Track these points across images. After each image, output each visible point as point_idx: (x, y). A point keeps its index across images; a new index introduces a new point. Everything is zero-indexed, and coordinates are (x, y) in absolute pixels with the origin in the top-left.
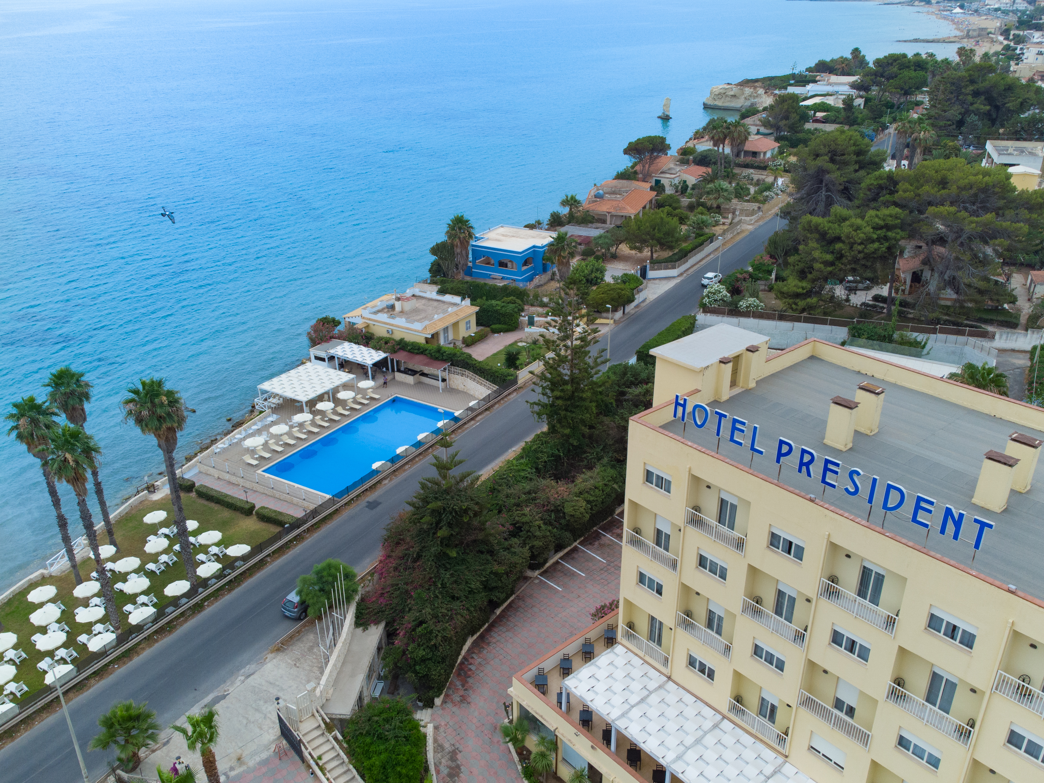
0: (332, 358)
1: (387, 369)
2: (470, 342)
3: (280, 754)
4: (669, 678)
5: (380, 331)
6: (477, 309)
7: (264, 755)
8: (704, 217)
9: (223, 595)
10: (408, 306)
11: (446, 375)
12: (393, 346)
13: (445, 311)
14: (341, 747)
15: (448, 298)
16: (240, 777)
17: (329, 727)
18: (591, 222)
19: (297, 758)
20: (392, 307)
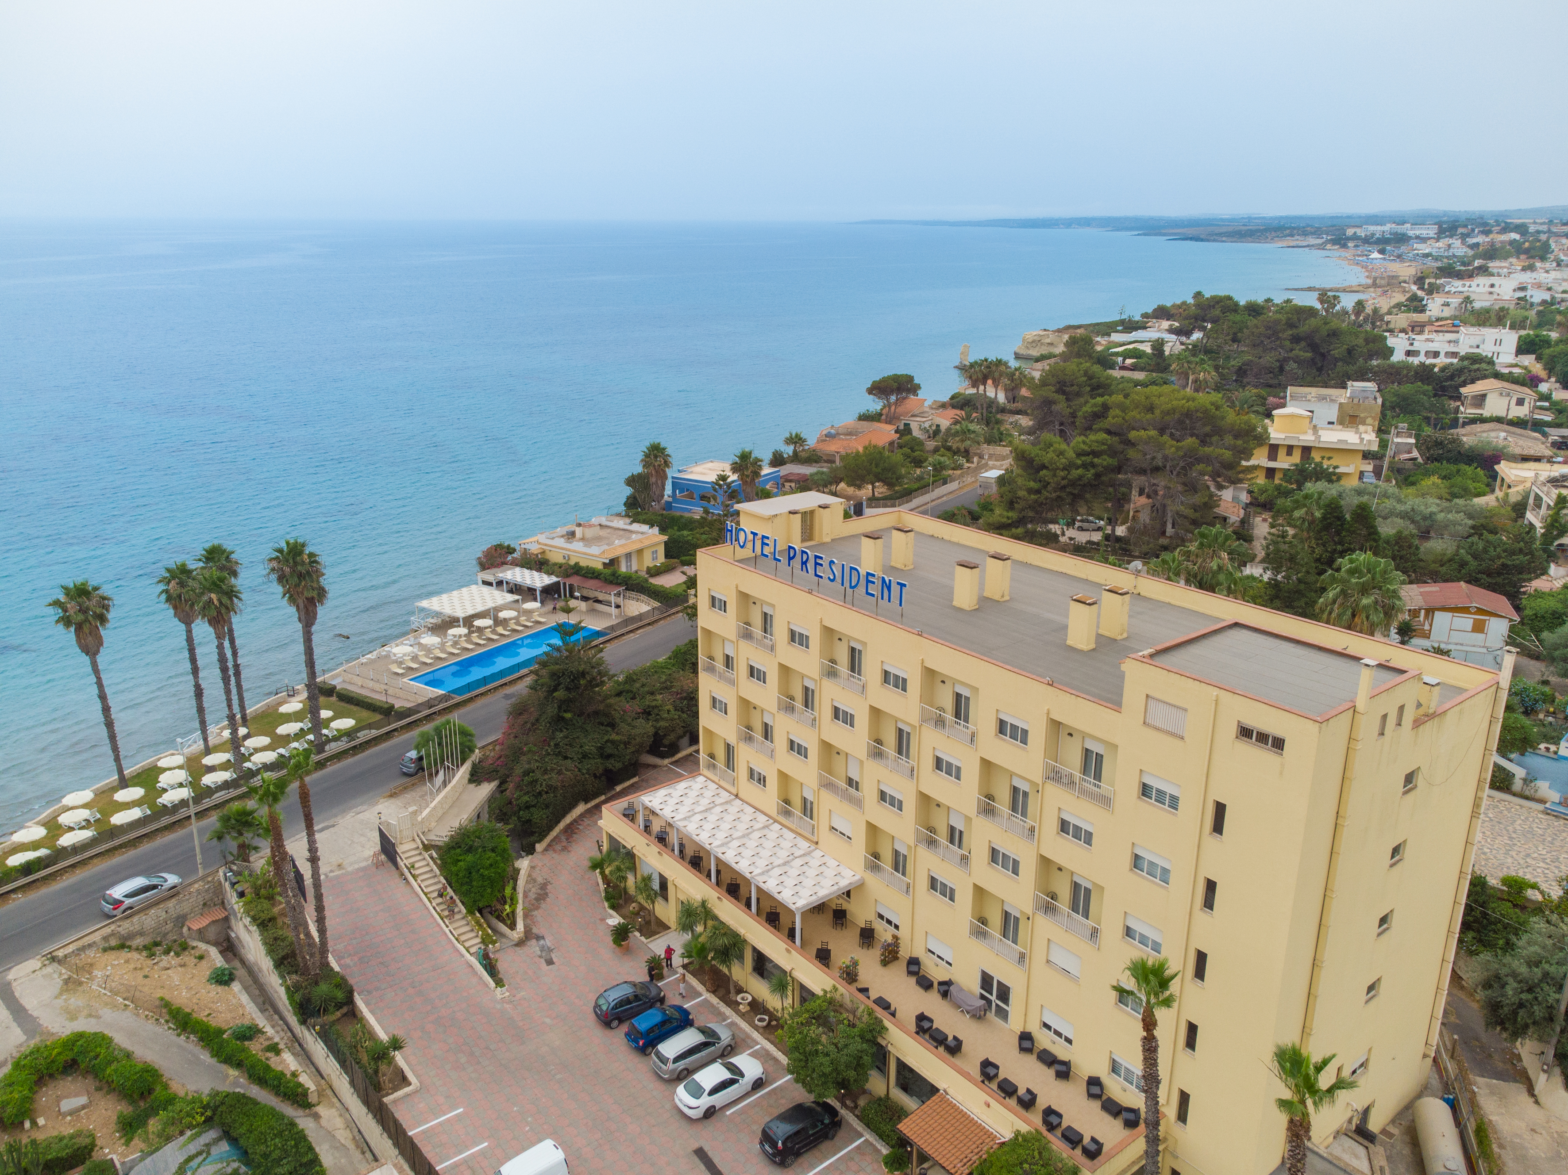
0: (500, 583)
1: (560, 596)
2: (655, 572)
3: (378, 865)
4: (737, 796)
5: (556, 557)
6: (665, 538)
7: (364, 864)
8: (942, 459)
9: (346, 758)
10: (590, 533)
11: (620, 600)
12: (566, 570)
13: (629, 538)
14: (435, 863)
15: (636, 527)
16: (337, 877)
17: (426, 848)
18: (816, 462)
19: (394, 868)
20: (572, 534)
